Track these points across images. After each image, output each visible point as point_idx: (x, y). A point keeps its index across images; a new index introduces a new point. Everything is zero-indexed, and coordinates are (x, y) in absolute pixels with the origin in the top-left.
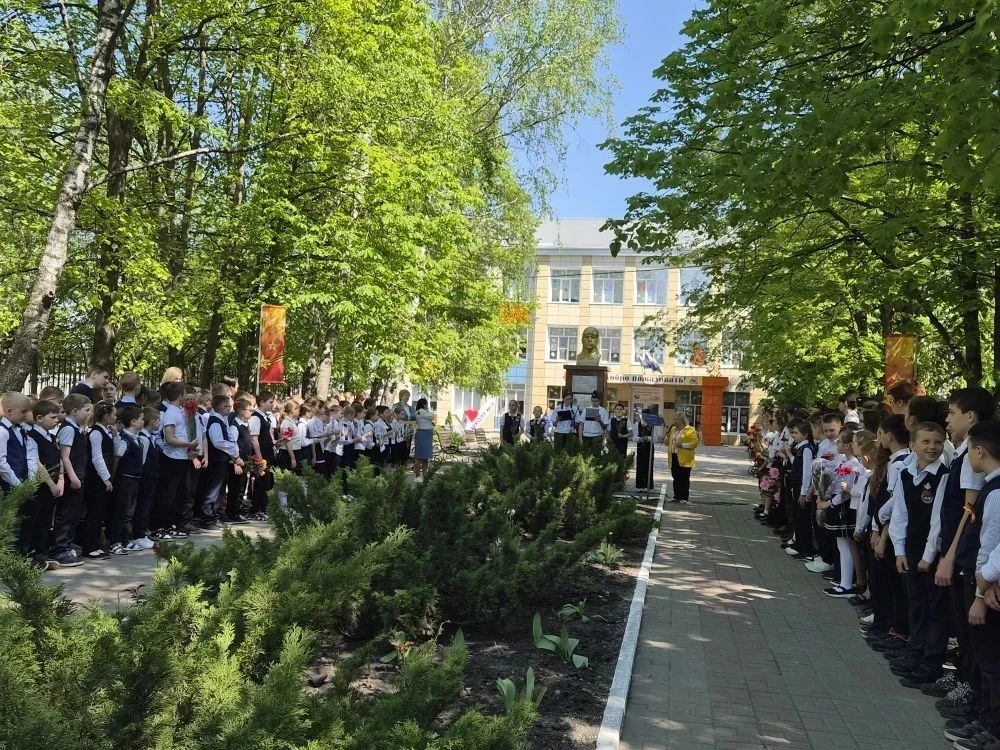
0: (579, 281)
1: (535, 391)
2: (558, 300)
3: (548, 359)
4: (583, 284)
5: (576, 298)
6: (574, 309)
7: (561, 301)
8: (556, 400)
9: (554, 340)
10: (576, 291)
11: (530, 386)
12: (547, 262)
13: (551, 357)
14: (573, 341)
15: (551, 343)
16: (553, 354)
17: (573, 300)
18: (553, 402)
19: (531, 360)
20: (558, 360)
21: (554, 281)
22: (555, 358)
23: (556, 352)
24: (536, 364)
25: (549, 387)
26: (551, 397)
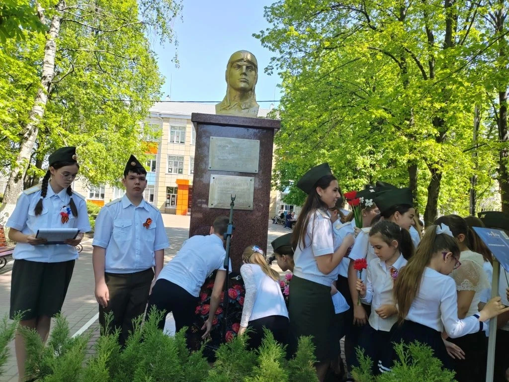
0: (185, 132)
1: (160, 189)
2: (173, 142)
3: (167, 172)
4: (187, 134)
5: (183, 141)
6: (182, 147)
7: (175, 142)
8: (171, 194)
9: (171, 163)
10: (183, 137)
11: (157, 186)
12: (168, 121)
13: (169, 172)
14: (181, 163)
15: (169, 164)
16: (170, 170)
17: (181, 142)
18: (170, 195)
19: (158, 173)
20: (173, 173)
21: (172, 132)
22: (171, 172)
23: (171, 169)
24: (161, 175)
25: (168, 187)
26: (168, 193)
